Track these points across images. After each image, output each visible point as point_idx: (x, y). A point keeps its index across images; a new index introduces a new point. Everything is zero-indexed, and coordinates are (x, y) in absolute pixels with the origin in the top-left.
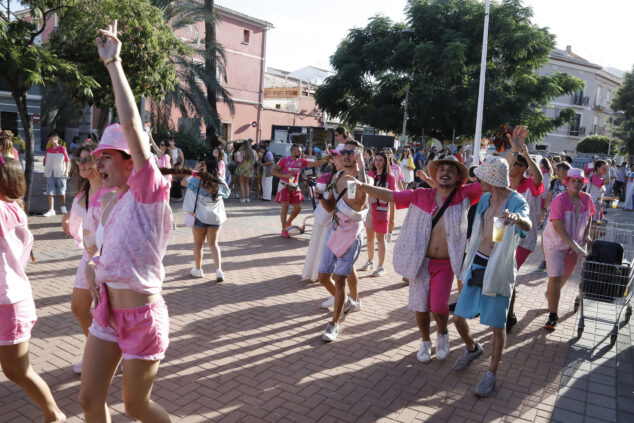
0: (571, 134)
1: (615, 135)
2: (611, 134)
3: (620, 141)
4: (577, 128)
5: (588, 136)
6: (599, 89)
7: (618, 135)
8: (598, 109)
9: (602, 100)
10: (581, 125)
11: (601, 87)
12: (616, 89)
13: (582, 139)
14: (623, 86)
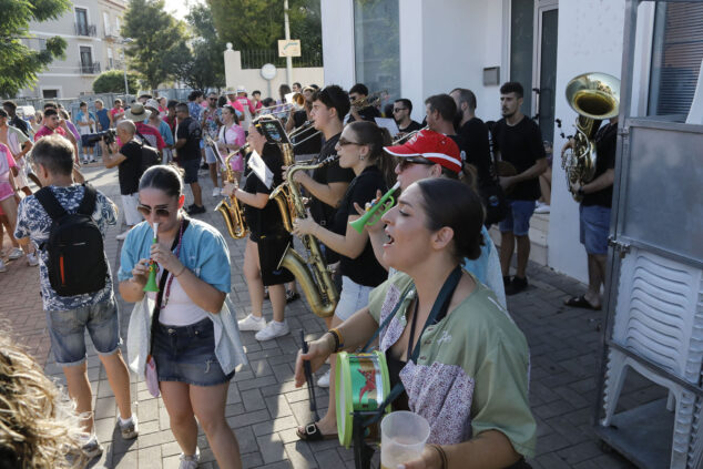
0: (84, 71)
1: (132, 68)
2: (127, 67)
3: (140, 74)
4: (90, 64)
5: (104, 72)
6: (105, 14)
7: (135, 68)
8: (109, 39)
9: (111, 30)
10: (94, 60)
11: (107, 12)
12: (122, 14)
13: (97, 76)
14: (129, 9)
